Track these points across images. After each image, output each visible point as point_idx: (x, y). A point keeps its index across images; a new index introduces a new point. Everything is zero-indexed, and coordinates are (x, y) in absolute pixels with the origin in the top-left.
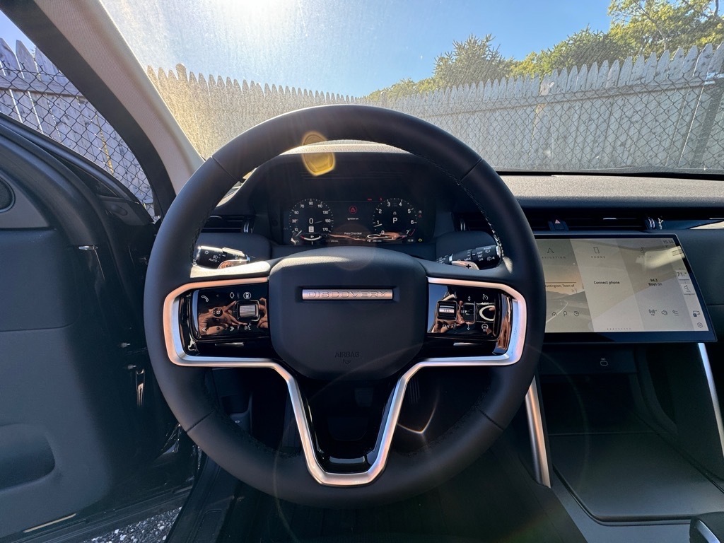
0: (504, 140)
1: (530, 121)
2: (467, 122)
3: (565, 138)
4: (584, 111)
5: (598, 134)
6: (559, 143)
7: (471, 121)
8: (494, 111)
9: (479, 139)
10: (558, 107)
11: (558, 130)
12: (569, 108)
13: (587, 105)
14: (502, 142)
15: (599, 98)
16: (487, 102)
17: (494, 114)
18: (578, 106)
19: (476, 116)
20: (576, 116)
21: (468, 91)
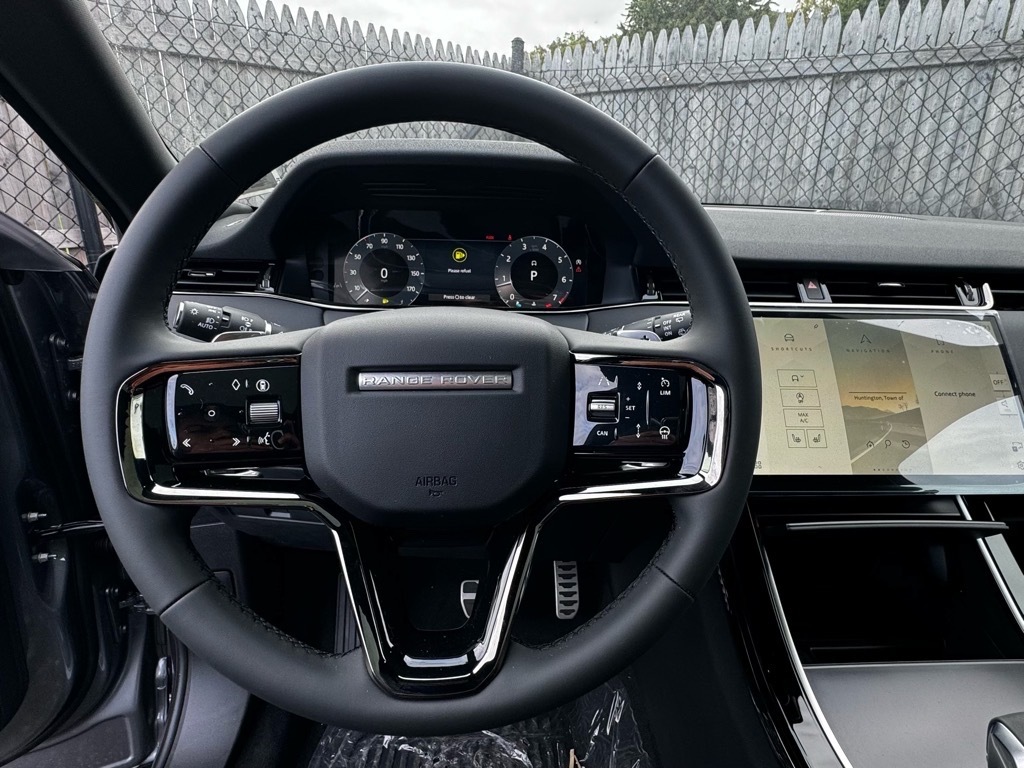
0: (762, 147)
1: (819, 108)
2: (686, 106)
3: (891, 147)
4: (931, 90)
5: (960, 142)
6: (876, 156)
7: (694, 104)
8: (745, 84)
9: (711, 143)
10: (878, 82)
11: (876, 130)
12: (903, 84)
13: (939, 77)
14: (759, 152)
15: (966, 64)
16: (729, 64)
17: (744, 91)
18: (921, 80)
19: (706, 93)
20: (915, 101)
21: (689, 42)
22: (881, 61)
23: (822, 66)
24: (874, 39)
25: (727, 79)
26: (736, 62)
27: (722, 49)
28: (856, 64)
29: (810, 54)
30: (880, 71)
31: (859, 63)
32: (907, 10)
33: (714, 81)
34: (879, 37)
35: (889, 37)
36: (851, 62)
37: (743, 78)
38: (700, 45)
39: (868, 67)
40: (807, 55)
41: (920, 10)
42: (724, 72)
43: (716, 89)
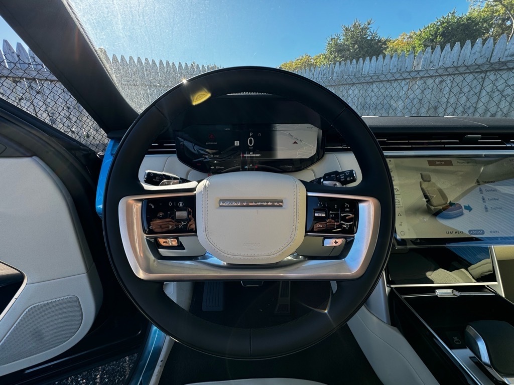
4: (455, 84)
5: (467, 106)
13: (459, 79)
15: (471, 73)
16: (365, 75)
17: (371, 86)
18: (450, 80)
20: (447, 89)
26: (368, 74)
27: (362, 69)
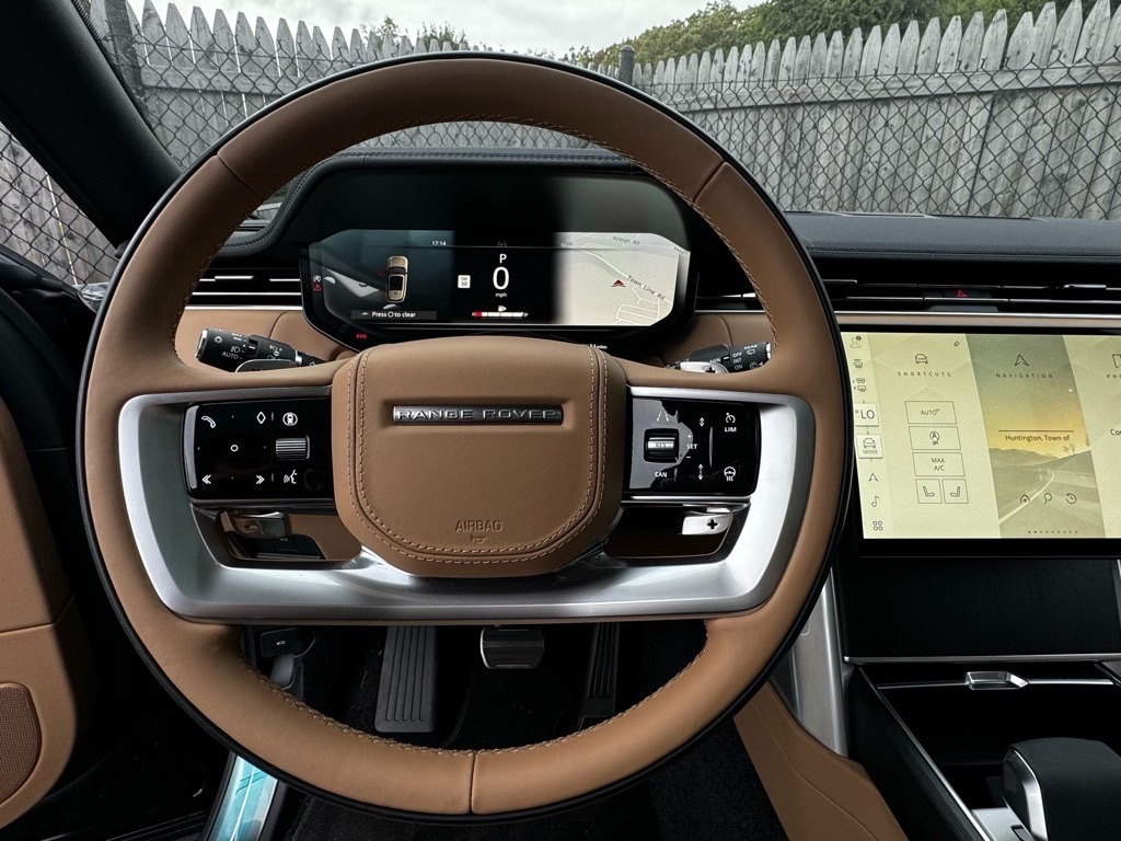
0: (903, 176)
1: (974, 132)
2: (815, 127)
3: (1063, 181)
6: (1043, 190)
7: (825, 125)
8: (887, 101)
9: (842, 170)
10: (1049, 102)
11: (1044, 160)
12: (1081, 103)
14: (899, 182)
19: (839, 112)
21: (823, 51)
22: (1055, 76)
23: (981, 82)
24: (1046, 50)
25: (864, 96)
28: (1022, 80)
29: (966, 67)
30: (1053, 89)
31: (1027, 79)
32: (1093, 14)
33: (849, 98)
34: (1054, 47)
35: (1066, 47)
36: (1017, 77)
37: (884, 95)
38: (834, 56)
39: (1037, 84)
40: (962, 68)
41: (1108, 13)
42: (861, 88)
43: (851, 107)
